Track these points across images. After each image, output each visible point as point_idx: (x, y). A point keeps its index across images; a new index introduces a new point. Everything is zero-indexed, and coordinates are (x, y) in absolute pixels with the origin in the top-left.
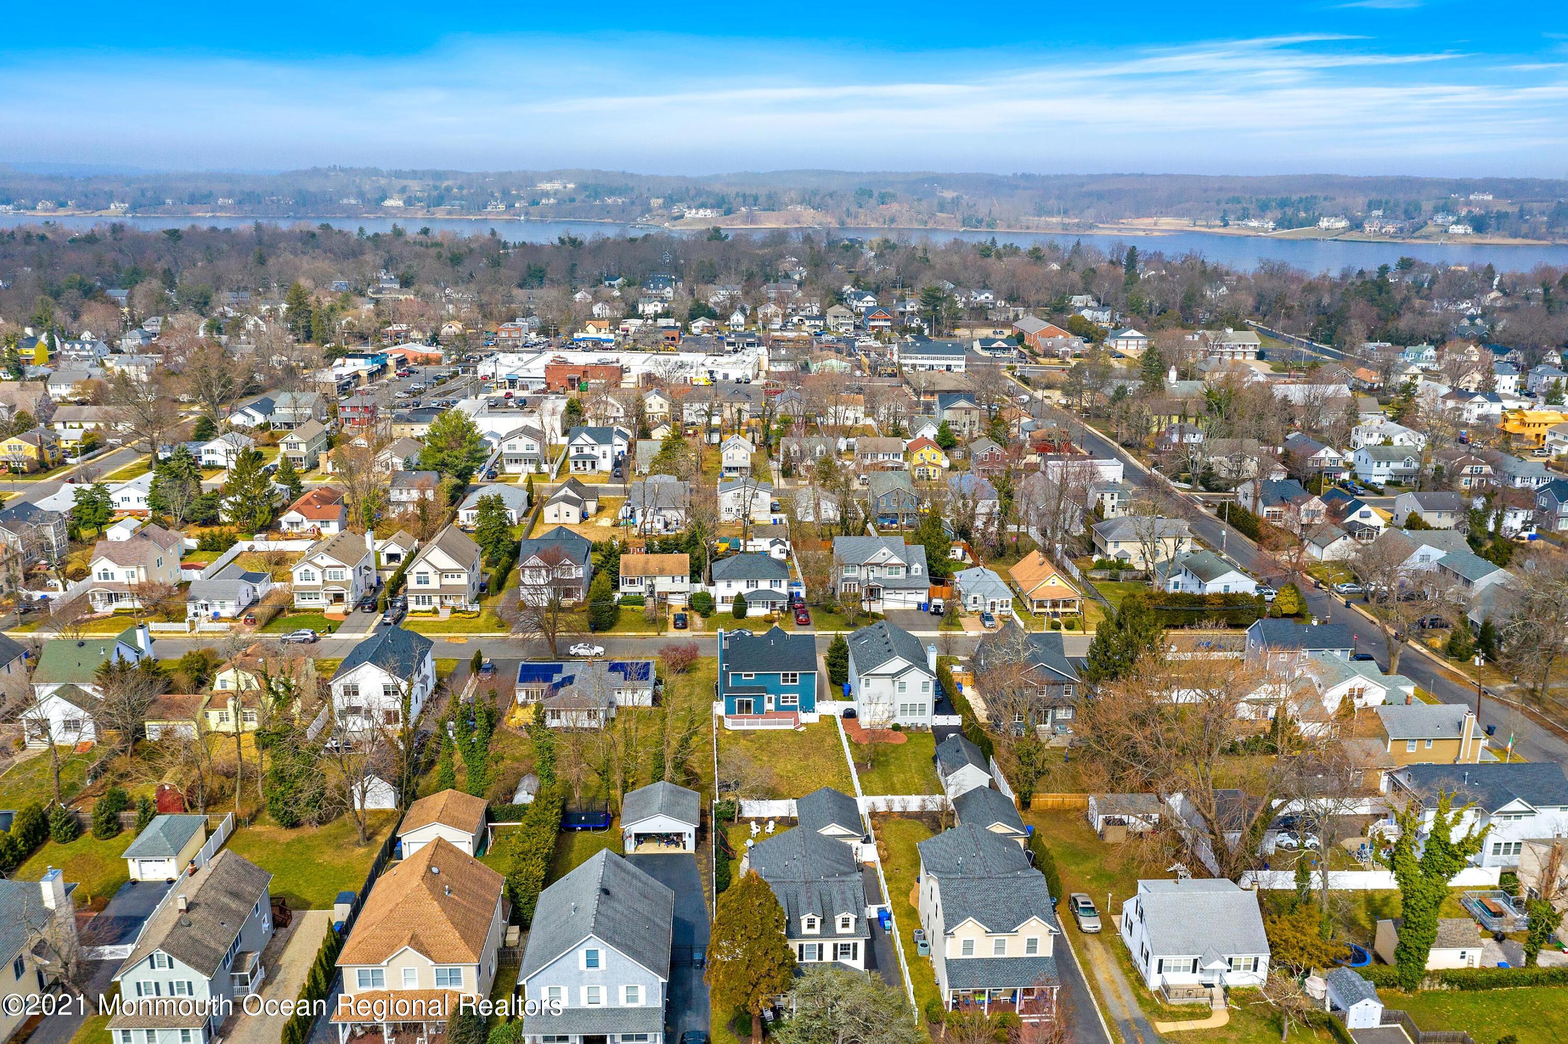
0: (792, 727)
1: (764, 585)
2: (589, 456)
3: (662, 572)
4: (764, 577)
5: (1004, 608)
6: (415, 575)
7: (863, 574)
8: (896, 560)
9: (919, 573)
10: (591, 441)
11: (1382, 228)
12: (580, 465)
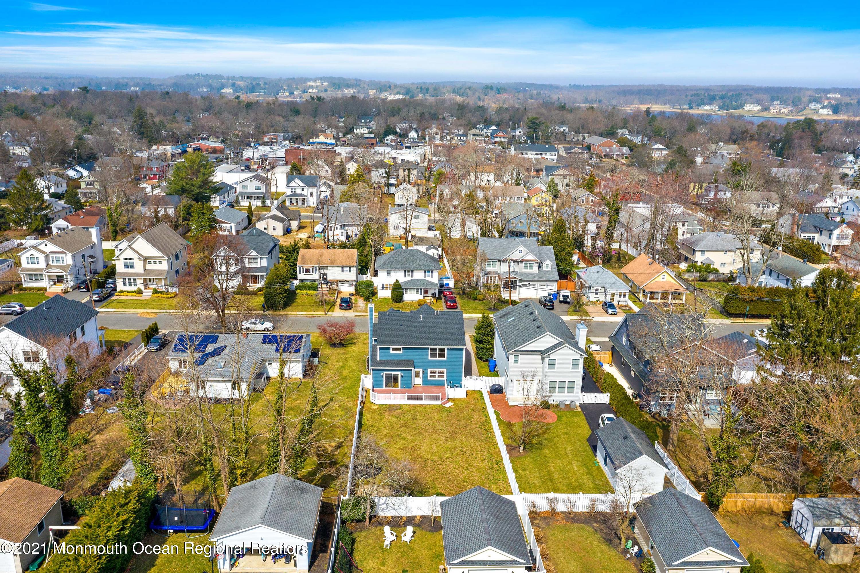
0: (439, 403)
1: (419, 275)
2: (301, 195)
3: (333, 264)
4: (419, 269)
5: (622, 299)
6: (122, 261)
7: (503, 268)
8: (530, 257)
9: (550, 269)
10: (302, 184)
11: (780, 110)
12: (294, 201)
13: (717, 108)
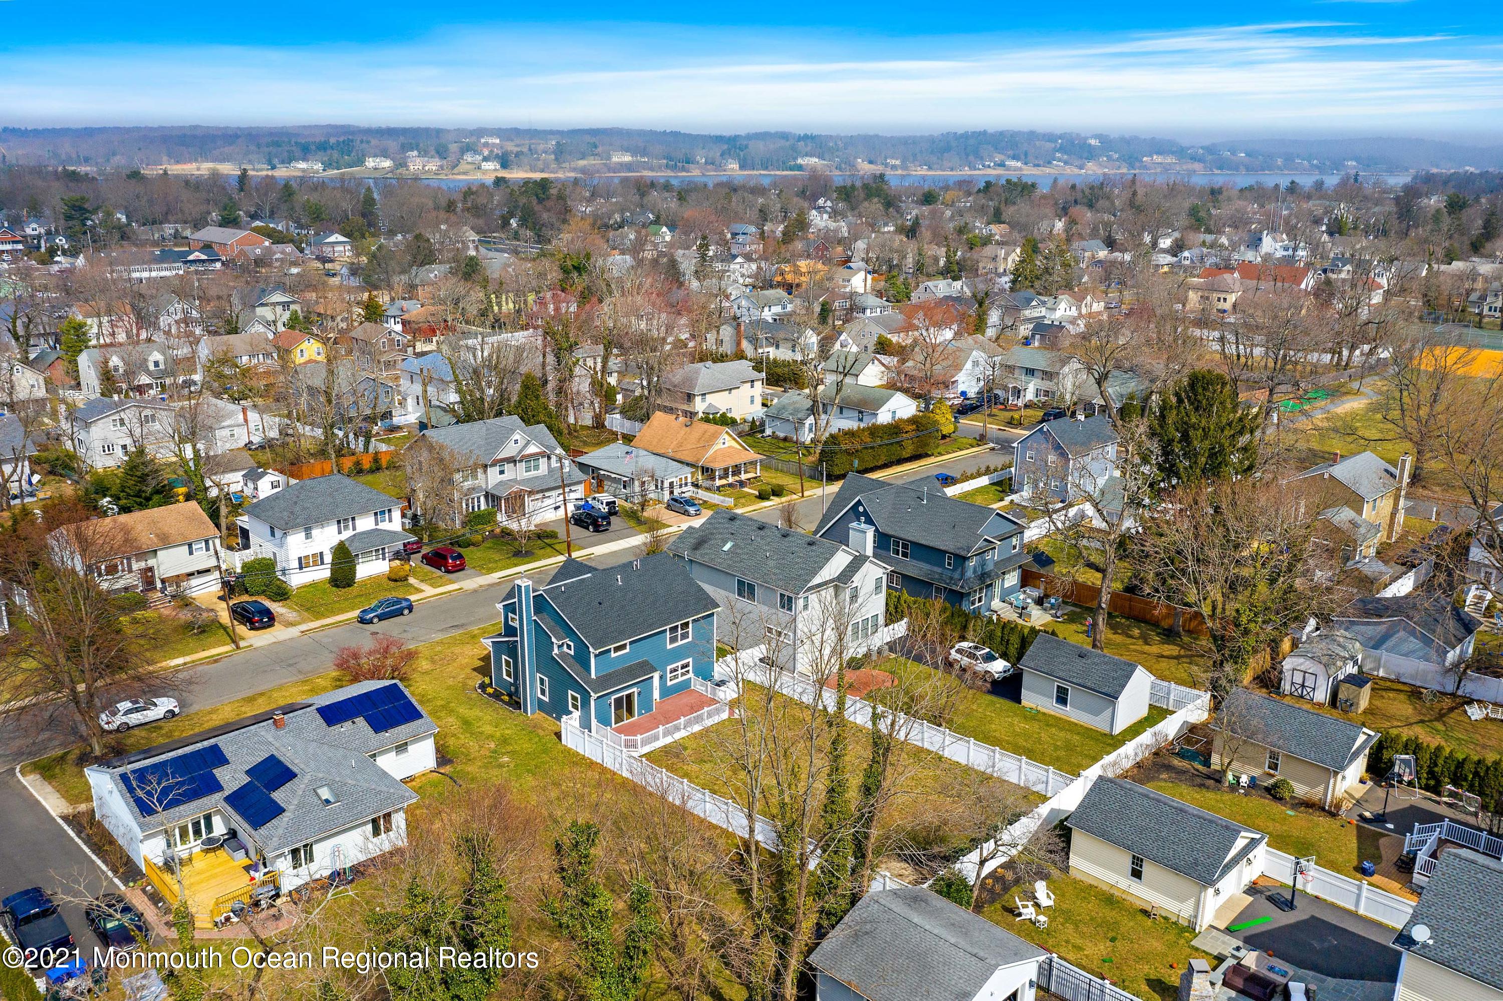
0: (725, 716)
1: (365, 523)
3: (167, 542)
4: (363, 511)
7: (493, 477)
8: (533, 449)
11: (424, 166)
13: (319, 166)
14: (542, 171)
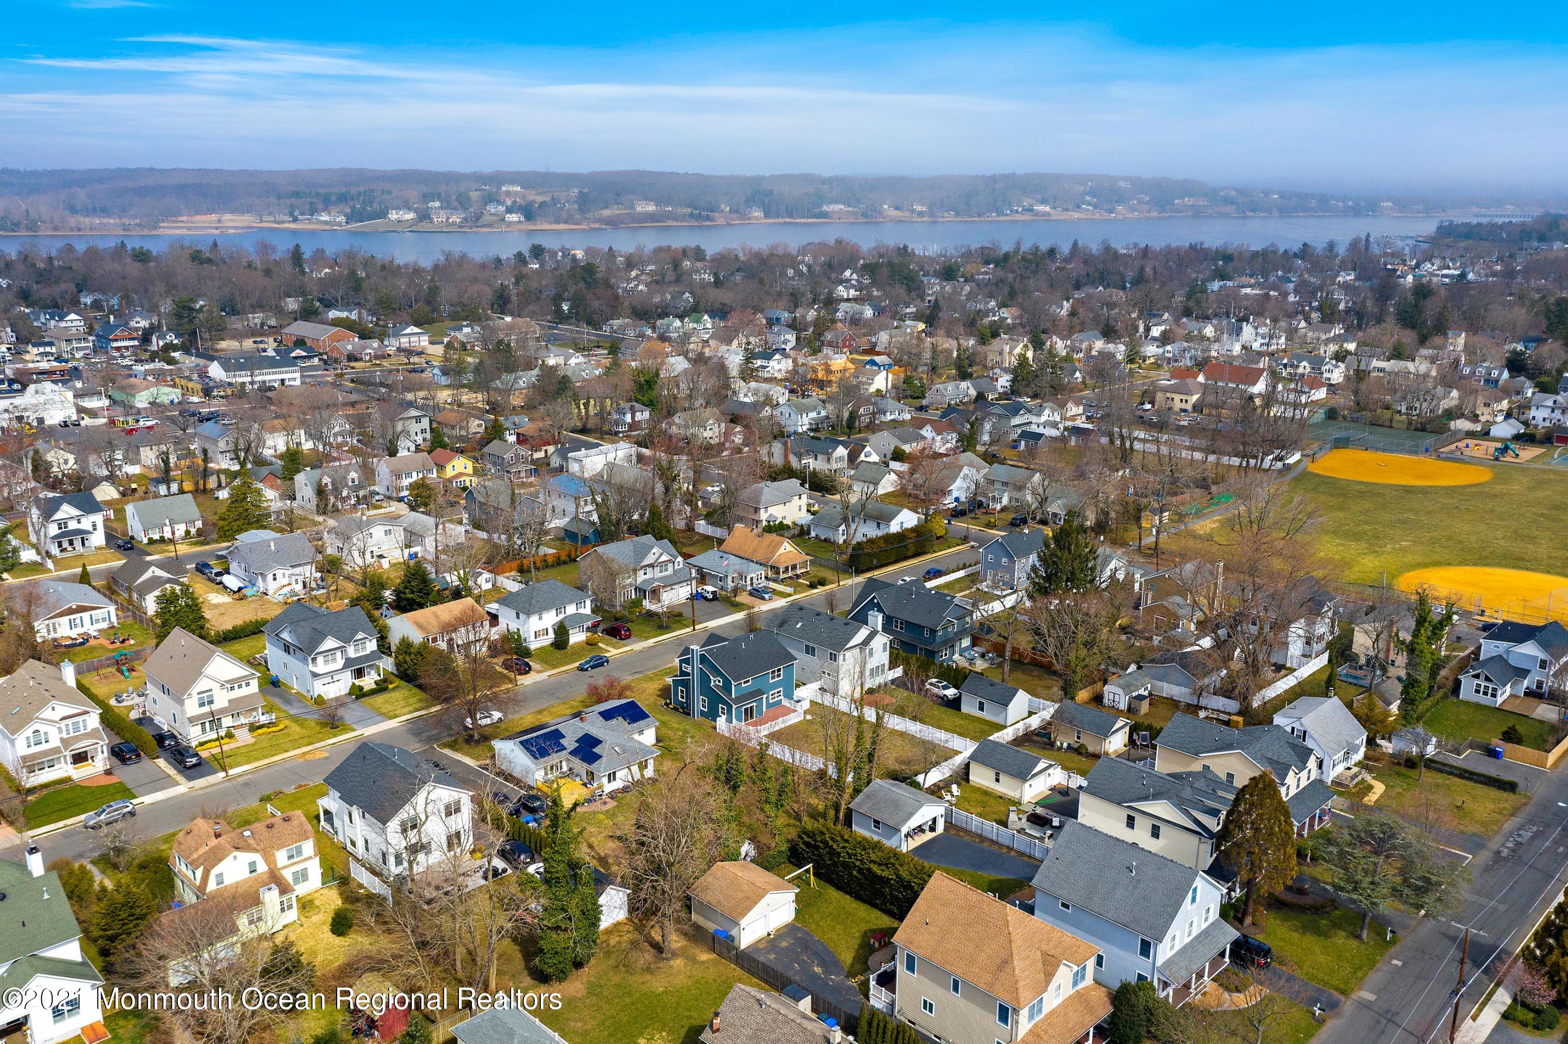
0: (801, 718)
1: (571, 609)
2: (77, 532)
3: (460, 623)
4: (568, 602)
5: (760, 581)
6: (195, 697)
7: (639, 578)
8: (664, 558)
9: (681, 566)
10: (78, 512)
11: (448, 218)
12: (65, 544)
13: (341, 219)
14: (566, 222)
